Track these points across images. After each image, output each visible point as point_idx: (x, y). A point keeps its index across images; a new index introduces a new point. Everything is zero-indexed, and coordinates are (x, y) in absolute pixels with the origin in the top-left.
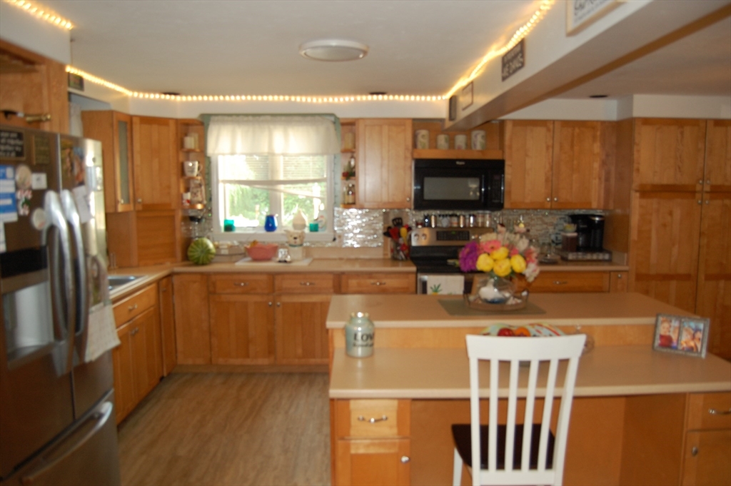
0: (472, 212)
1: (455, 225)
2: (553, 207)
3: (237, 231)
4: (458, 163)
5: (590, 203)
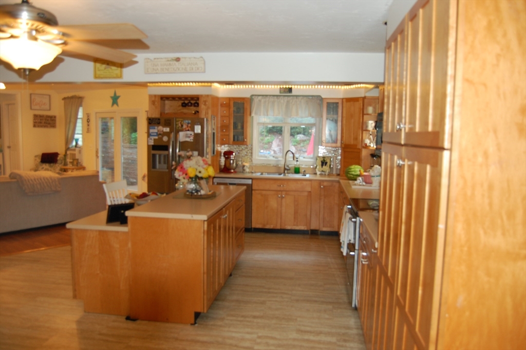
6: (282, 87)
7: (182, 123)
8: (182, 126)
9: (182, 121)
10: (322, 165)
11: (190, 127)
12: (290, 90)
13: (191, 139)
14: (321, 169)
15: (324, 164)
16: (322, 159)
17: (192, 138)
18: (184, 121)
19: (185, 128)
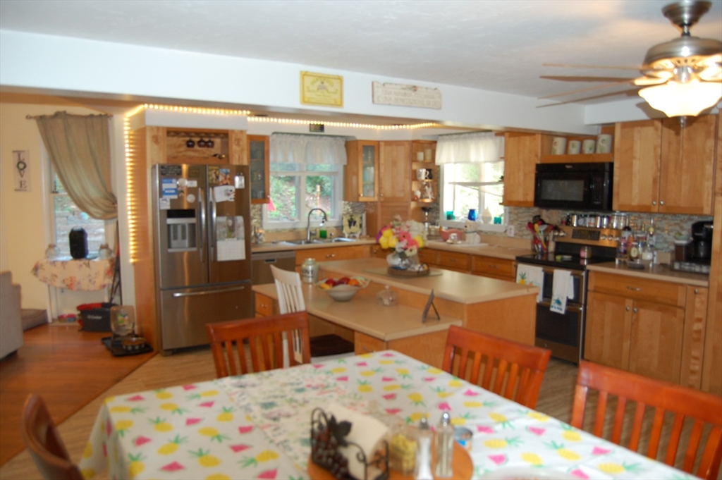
0: (606, 215)
1: (592, 226)
2: (661, 211)
3: (456, 220)
4: (568, 167)
5: (702, 208)
6: (312, 123)
7: (217, 172)
8: (217, 177)
9: (217, 170)
10: (350, 226)
11: (229, 179)
12: (322, 128)
13: (231, 198)
14: (350, 231)
15: (352, 224)
16: (349, 218)
17: (233, 196)
18: (221, 170)
19: (222, 182)
